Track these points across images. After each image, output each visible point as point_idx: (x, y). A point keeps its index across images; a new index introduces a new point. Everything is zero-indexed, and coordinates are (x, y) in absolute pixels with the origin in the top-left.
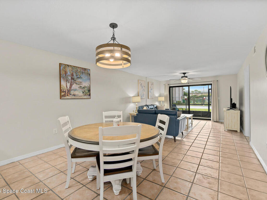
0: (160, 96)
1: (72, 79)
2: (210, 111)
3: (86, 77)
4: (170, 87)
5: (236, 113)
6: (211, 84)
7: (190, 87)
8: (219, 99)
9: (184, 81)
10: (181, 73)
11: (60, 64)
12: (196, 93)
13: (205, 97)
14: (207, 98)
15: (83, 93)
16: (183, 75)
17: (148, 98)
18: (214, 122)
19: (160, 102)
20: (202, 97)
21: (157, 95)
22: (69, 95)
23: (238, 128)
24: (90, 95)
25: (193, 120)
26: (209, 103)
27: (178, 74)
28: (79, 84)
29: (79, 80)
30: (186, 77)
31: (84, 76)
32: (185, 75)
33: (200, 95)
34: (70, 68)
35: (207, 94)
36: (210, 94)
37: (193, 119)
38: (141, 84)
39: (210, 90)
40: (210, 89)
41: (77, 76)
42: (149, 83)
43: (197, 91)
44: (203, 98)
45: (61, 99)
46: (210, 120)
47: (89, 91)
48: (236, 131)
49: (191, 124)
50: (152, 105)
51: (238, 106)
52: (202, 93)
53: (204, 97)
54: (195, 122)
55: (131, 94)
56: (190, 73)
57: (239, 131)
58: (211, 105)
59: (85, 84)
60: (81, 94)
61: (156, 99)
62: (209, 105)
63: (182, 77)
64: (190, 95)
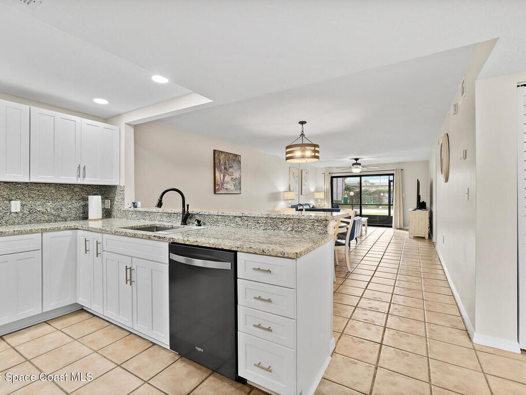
0: (317, 191)
1: (225, 168)
2: (391, 215)
3: (237, 166)
4: (332, 178)
5: (424, 214)
6: (393, 174)
7: (362, 178)
8: (404, 196)
9: (357, 170)
10: (352, 159)
11: (214, 151)
12: (366, 185)
13: (384, 193)
14: (387, 195)
15: (234, 186)
16: (355, 162)
17: (301, 194)
18: (397, 229)
19: (316, 200)
20: (378, 193)
21: (312, 189)
22: (222, 189)
23: (425, 234)
24: (240, 189)
25: (368, 227)
26: (389, 202)
27: (349, 160)
28: (230, 175)
29: (231, 170)
30: (360, 164)
31: (235, 165)
32: (358, 162)
33: (374, 189)
34: (223, 155)
35: (387, 188)
36: (392, 188)
37: (368, 225)
38: (293, 173)
39: (392, 183)
40: (391, 181)
41: (229, 164)
42: (303, 171)
43: (368, 182)
44: (380, 195)
45: (215, 193)
46: (391, 227)
47: (240, 183)
48: (424, 238)
49: (365, 232)
50: (306, 205)
51: (428, 205)
52: (377, 186)
53: (382, 194)
54: (371, 229)
55: (282, 187)
56: (364, 159)
57: (427, 237)
58: (392, 205)
59: (236, 175)
60: (232, 188)
61: (311, 195)
62: (390, 205)
63: (353, 164)
64: (363, 189)
